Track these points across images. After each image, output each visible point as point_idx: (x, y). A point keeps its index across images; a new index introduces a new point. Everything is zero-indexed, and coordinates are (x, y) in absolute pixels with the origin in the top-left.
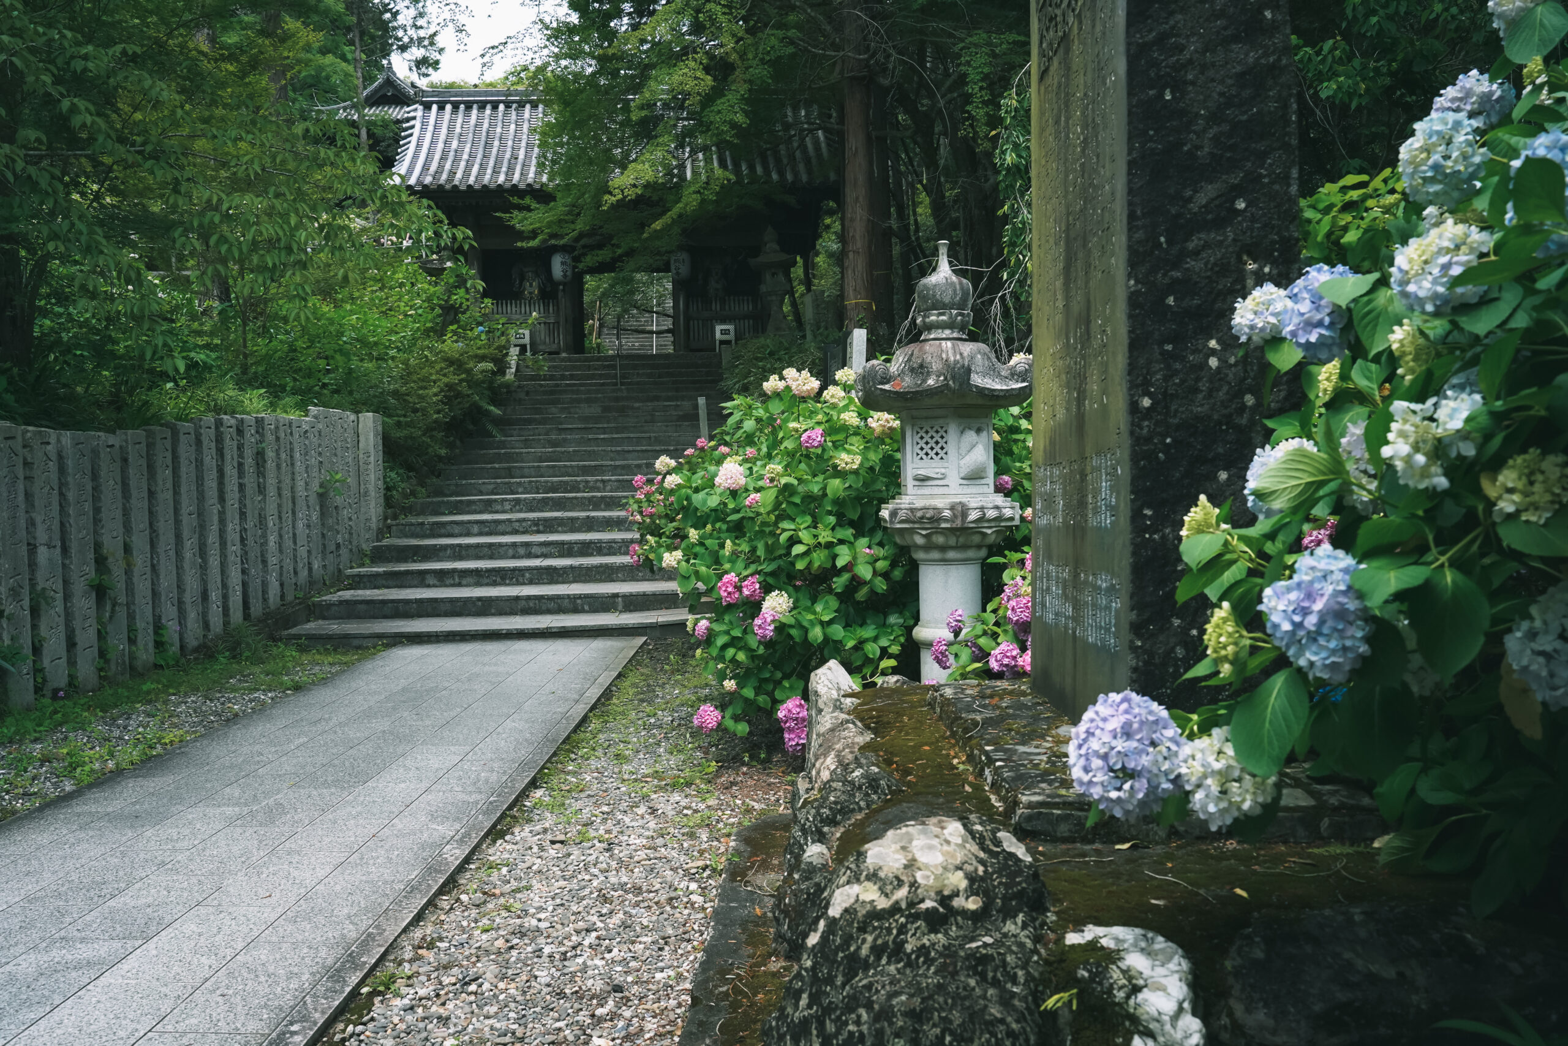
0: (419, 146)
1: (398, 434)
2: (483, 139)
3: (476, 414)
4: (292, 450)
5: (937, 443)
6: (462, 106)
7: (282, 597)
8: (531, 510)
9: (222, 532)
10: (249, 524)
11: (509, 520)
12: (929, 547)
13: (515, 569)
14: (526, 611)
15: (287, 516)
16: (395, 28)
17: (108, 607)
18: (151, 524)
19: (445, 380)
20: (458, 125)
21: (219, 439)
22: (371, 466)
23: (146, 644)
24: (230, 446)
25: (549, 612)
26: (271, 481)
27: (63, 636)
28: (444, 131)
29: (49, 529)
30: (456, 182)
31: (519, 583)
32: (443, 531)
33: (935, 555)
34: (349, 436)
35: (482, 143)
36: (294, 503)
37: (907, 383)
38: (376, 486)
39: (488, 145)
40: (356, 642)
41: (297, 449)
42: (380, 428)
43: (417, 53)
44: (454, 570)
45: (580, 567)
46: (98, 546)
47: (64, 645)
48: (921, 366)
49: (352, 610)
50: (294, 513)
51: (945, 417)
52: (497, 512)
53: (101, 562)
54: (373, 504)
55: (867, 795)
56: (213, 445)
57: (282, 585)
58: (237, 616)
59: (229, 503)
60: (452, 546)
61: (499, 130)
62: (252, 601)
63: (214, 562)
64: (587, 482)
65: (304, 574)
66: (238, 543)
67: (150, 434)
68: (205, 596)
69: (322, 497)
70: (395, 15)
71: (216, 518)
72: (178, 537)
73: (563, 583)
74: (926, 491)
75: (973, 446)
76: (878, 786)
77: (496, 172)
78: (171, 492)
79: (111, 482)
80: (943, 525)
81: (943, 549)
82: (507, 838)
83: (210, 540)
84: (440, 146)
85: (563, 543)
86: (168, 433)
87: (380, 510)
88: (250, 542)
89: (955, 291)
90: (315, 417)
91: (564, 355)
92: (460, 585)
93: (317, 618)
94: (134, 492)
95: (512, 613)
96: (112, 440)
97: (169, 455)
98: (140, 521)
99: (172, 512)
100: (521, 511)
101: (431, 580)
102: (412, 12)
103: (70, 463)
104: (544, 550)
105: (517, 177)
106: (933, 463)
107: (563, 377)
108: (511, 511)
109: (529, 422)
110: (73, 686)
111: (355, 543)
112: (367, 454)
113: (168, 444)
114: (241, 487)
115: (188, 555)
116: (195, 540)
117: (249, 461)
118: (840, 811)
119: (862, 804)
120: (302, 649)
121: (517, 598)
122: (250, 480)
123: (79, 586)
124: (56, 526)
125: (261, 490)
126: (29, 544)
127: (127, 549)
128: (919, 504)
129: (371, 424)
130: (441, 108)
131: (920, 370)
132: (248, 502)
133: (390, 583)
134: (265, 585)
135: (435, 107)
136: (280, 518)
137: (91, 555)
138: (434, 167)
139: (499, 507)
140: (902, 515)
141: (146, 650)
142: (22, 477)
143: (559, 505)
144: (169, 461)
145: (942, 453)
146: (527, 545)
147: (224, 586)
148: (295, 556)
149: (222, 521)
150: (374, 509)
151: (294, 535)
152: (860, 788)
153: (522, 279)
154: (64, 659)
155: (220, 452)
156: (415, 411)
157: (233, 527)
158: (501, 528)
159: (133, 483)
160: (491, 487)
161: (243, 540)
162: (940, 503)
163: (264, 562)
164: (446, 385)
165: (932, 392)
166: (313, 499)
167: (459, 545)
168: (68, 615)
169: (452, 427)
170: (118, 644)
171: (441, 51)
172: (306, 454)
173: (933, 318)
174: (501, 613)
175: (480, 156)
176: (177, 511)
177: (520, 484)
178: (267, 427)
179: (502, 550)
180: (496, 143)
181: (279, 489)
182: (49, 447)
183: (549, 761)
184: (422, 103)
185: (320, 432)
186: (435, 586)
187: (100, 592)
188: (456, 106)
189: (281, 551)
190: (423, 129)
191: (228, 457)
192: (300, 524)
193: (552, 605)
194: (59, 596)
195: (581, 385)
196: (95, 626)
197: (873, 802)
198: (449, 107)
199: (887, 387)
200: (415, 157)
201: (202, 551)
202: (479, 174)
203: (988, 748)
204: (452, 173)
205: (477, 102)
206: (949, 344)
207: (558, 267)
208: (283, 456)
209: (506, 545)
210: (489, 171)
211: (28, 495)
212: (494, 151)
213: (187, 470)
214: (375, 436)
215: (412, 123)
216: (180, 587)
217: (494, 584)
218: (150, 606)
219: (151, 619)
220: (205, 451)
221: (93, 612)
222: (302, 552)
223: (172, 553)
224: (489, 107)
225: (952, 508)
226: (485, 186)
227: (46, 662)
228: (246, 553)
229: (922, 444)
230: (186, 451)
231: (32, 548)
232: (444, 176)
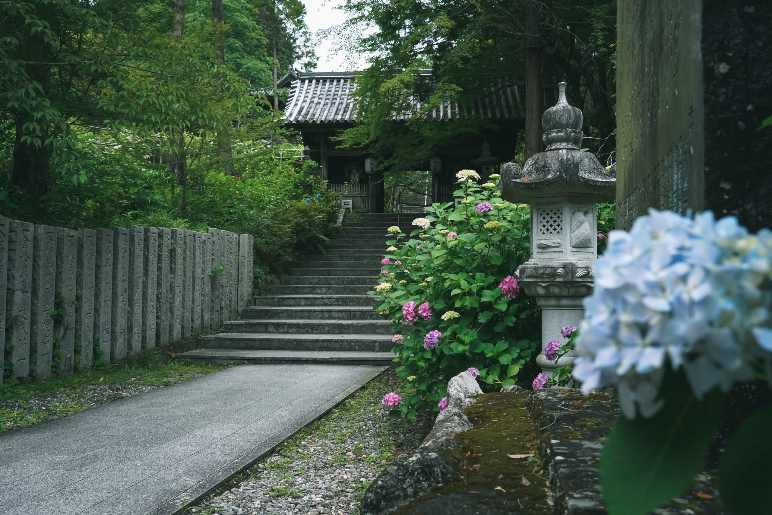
0: (297, 101)
1: (264, 249)
2: (331, 97)
3: (314, 241)
4: (194, 250)
5: (555, 221)
6: (321, 81)
7: (183, 334)
8: (337, 293)
9: (144, 294)
10: (163, 290)
11: (322, 298)
12: (548, 296)
13: (319, 325)
14: (322, 349)
15: (189, 287)
16: (294, 47)
17: (62, 331)
18: (96, 285)
19: (296, 220)
20: (319, 90)
21: (146, 240)
22: (246, 264)
23: (87, 355)
24: (153, 243)
25: (335, 349)
26: (179, 267)
27: (28, 346)
28: (311, 93)
29: (24, 281)
30: (315, 119)
31: (321, 333)
32: (285, 303)
33: (553, 302)
34: (234, 246)
35: (331, 99)
36: (194, 280)
37: (534, 178)
38: (248, 276)
39: (334, 100)
40: (218, 362)
41: (197, 250)
42: (252, 243)
43: (305, 60)
44: (285, 324)
45: (357, 325)
46: (57, 295)
47: (28, 351)
48: (544, 166)
49: (222, 344)
50: (193, 286)
51: (561, 202)
52: (317, 294)
53: (59, 305)
54: (245, 286)
55: (418, 481)
56: (142, 243)
57: (183, 327)
58: (151, 343)
59: (150, 277)
60: (287, 311)
61: (340, 93)
62: (162, 335)
63: (138, 310)
64: (371, 279)
65: (198, 322)
66: (155, 300)
67: (99, 232)
68: (130, 330)
69: (214, 278)
70: (295, 40)
71: (141, 286)
72: (114, 294)
73: (347, 334)
74: (546, 256)
75: (581, 224)
76: (432, 473)
77: (337, 114)
78: (111, 267)
79: (71, 257)
80: (558, 279)
81: (558, 297)
82: (233, 490)
83: (136, 297)
84: (308, 101)
85: (350, 311)
86: (112, 233)
87: (250, 290)
88: (163, 300)
89: (570, 115)
90: (212, 233)
91: (370, 213)
92: (287, 332)
93: (201, 348)
94: (86, 265)
95: (314, 349)
96: (73, 233)
97: (111, 245)
98: (89, 281)
99: (111, 278)
100: (331, 294)
101: (271, 329)
102: (304, 39)
103: (42, 244)
104: (339, 315)
105: (347, 117)
106: (552, 236)
107: (368, 225)
108: (326, 293)
109: (346, 247)
110: (32, 376)
111: (233, 307)
112: (244, 257)
113: (111, 239)
114: (159, 269)
115: (120, 305)
116: (126, 296)
117: (165, 255)
118: (384, 497)
119: (410, 491)
120: (187, 364)
121: (317, 341)
122: (165, 265)
123: (42, 317)
124: (29, 279)
125: (172, 271)
126: (8, 289)
127: (78, 298)
128: (540, 264)
129: (246, 240)
130: (310, 82)
131: (544, 168)
132: (163, 277)
133: (248, 330)
134: (171, 326)
135: (307, 81)
136: (184, 288)
137: (53, 299)
138: (304, 112)
139: (319, 291)
140: (528, 272)
141: (87, 359)
142: (7, 249)
143: (353, 291)
144: (111, 249)
145: (558, 229)
146: (329, 311)
147: (144, 324)
148: (193, 311)
149: (145, 287)
150: (246, 289)
151: (193, 299)
152: (412, 473)
153: (350, 173)
154: (27, 360)
155: (147, 247)
156: (275, 235)
157: (152, 290)
158: (318, 302)
159: (86, 259)
160: (316, 280)
161: (158, 299)
162: (555, 264)
163: (172, 313)
164: (296, 223)
165: (550, 183)
166: (207, 280)
167: (291, 310)
168: (33, 334)
169: (298, 247)
170: (67, 353)
171: (318, 58)
172: (204, 254)
173: (554, 134)
174: (307, 349)
175: (329, 106)
176: (114, 278)
177: (332, 279)
178: (178, 236)
179: (315, 314)
180: (338, 99)
181: (184, 271)
182: (28, 233)
183: (291, 437)
184: (300, 79)
185: (213, 242)
186: (273, 333)
187: (57, 321)
188: (318, 81)
189: (183, 307)
190: (300, 92)
191: (151, 251)
192: (197, 294)
193: (337, 346)
194: (27, 323)
195: (377, 229)
196: (52, 341)
197: (421, 489)
198: (314, 81)
199: (518, 180)
200: (295, 107)
201: (131, 302)
202: (327, 115)
203: (553, 441)
204: (313, 115)
205: (329, 78)
206: (564, 151)
207: (368, 165)
208: (188, 253)
209: (318, 311)
210: (333, 114)
211: (10, 260)
212: (337, 103)
213: (123, 255)
214: (249, 247)
215: (294, 90)
216: (113, 323)
217: (307, 332)
218: (92, 333)
219: (92, 340)
220: (136, 245)
221: (51, 333)
222: (198, 309)
223: (110, 303)
224: (335, 81)
225: (565, 267)
226: (330, 121)
227: (14, 361)
228: (160, 306)
229: (544, 222)
230: (123, 244)
231: (10, 291)
232: (309, 116)
